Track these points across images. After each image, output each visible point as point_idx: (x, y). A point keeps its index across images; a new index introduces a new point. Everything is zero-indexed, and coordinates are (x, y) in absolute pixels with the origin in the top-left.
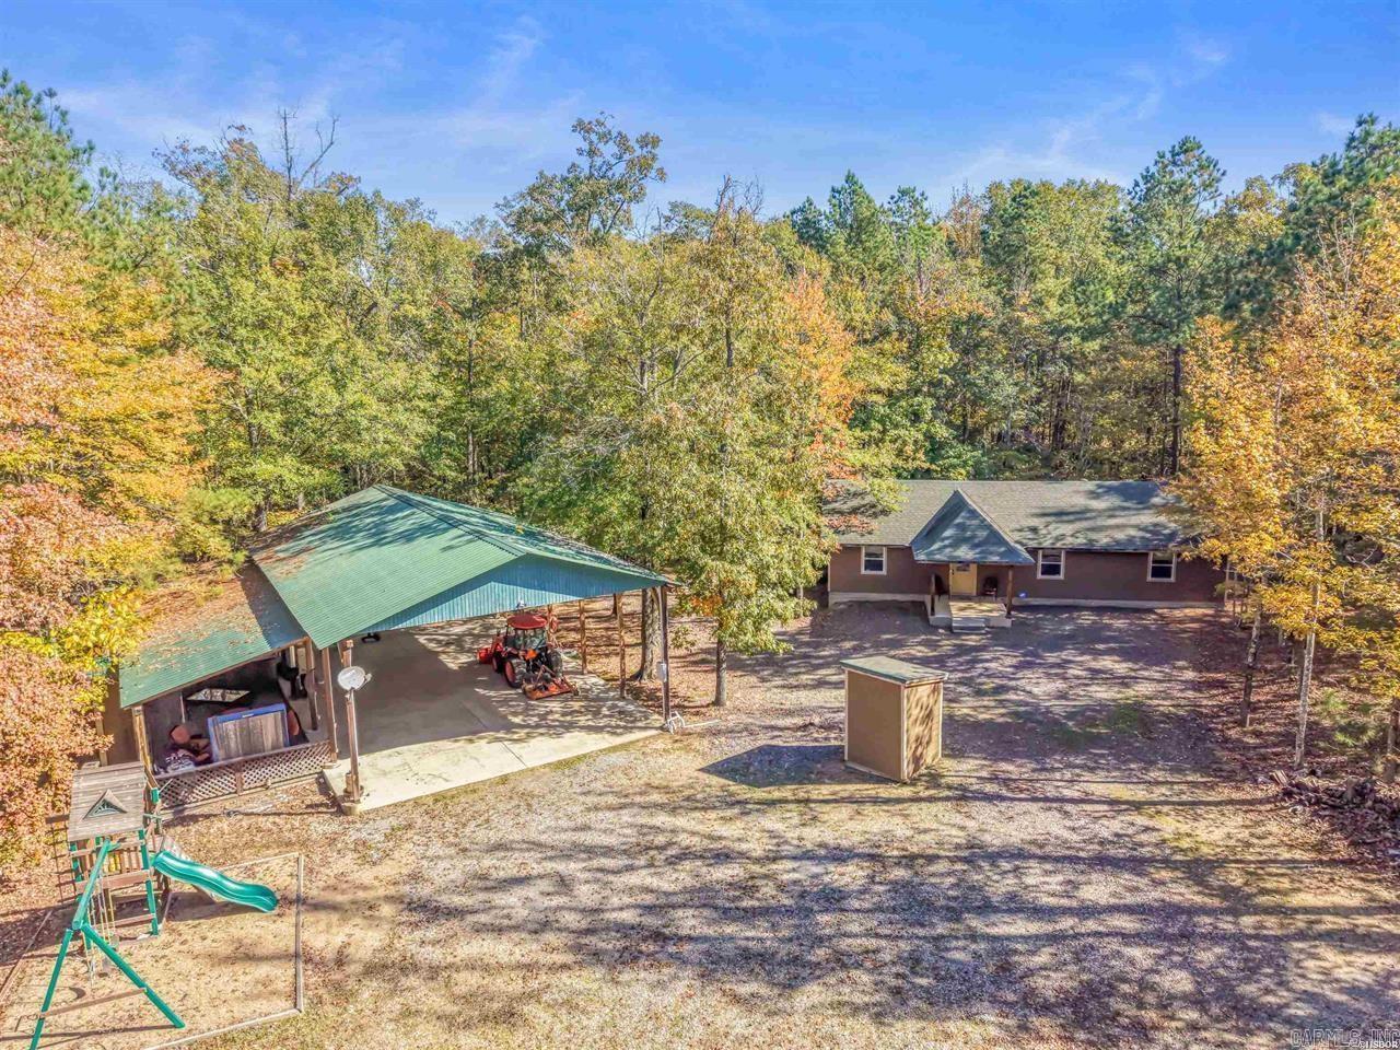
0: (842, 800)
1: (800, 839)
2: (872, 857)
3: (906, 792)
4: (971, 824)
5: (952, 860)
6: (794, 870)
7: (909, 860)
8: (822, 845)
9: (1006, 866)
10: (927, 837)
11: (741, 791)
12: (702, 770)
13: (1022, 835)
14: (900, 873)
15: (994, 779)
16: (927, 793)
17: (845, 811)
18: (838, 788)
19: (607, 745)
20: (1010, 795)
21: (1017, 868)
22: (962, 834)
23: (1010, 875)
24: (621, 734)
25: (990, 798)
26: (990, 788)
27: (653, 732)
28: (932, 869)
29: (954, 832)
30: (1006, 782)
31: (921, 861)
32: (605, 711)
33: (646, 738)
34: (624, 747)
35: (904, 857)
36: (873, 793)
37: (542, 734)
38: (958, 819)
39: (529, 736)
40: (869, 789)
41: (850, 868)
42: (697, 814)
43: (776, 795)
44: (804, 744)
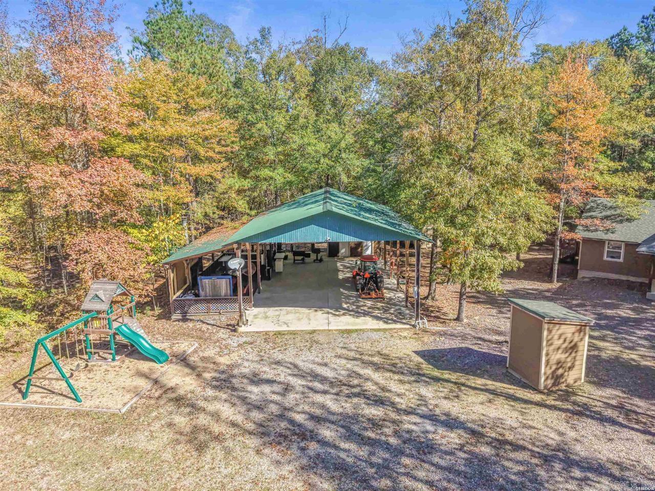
0: (487, 390)
1: (436, 406)
2: (473, 432)
3: (538, 397)
4: (572, 434)
5: (533, 454)
6: (415, 424)
7: (500, 443)
8: (447, 414)
9: (577, 473)
10: (528, 432)
11: (427, 368)
12: (416, 352)
13: (611, 456)
14: (486, 450)
15: (620, 407)
16: (553, 403)
17: (483, 397)
18: (489, 382)
19: (376, 327)
20: (625, 422)
21: (586, 479)
22: (557, 438)
23: (575, 482)
24: (390, 323)
25: (602, 419)
26: (609, 413)
27: (408, 326)
28: (512, 455)
29: (552, 435)
30: (628, 413)
31: (508, 447)
32: (392, 311)
33: (401, 329)
34: (385, 330)
35: (498, 440)
36: (511, 392)
37: (350, 315)
38: (563, 427)
39: (344, 314)
40: (511, 389)
41: (452, 435)
42: (388, 374)
43: (446, 376)
44: (491, 352)
